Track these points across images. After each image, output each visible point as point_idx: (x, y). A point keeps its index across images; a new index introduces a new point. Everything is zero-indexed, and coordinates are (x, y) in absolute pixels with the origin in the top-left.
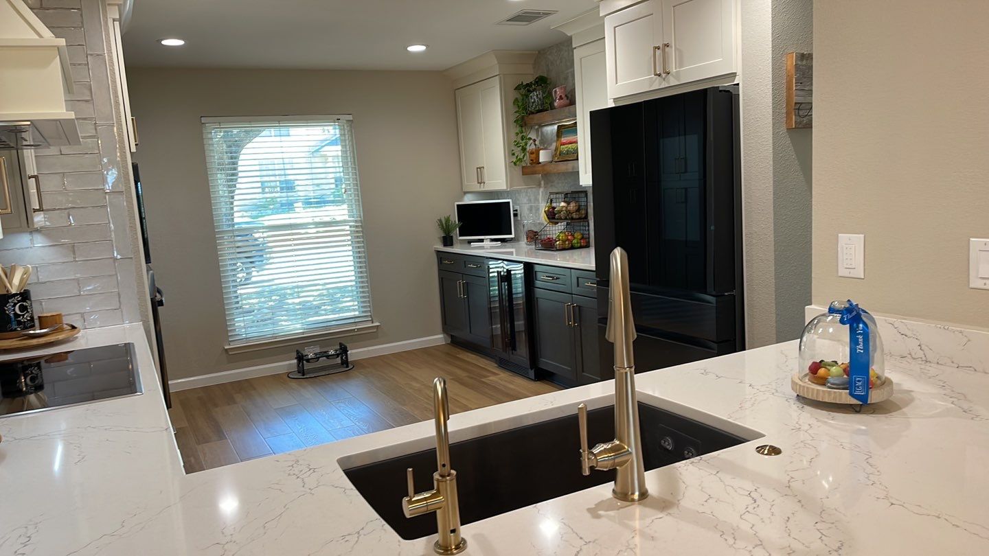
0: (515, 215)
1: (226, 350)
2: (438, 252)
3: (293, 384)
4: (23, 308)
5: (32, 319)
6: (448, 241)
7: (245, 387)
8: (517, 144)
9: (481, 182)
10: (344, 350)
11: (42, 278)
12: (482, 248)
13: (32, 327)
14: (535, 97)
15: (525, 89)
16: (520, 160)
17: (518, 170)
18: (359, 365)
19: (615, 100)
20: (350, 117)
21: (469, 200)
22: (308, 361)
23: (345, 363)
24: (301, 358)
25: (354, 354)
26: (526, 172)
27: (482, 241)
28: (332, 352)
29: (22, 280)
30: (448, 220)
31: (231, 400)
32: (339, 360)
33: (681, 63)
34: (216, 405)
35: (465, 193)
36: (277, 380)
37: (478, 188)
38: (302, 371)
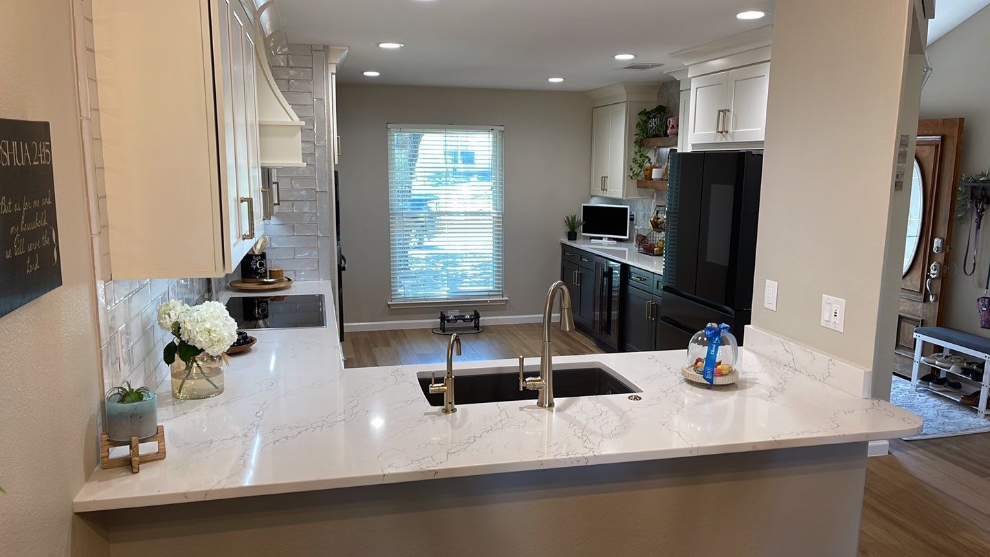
0: (632, 219)
1: (389, 305)
2: (563, 245)
3: (435, 338)
4: (261, 265)
5: (266, 270)
6: (572, 236)
7: (398, 336)
8: (635, 161)
9: (604, 189)
10: (477, 316)
11: (274, 245)
12: (601, 244)
13: (265, 277)
14: (653, 123)
15: (646, 115)
16: (637, 175)
17: (634, 183)
18: (487, 329)
19: (693, 145)
20: (502, 128)
21: (595, 203)
22: (448, 321)
23: (477, 326)
24: (443, 318)
25: (485, 320)
26: (640, 185)
27: (601, 238)
28: (468, 317)
29: (262, 246)
30: (574, 218)
31: (387, 344)
32: (472, 324)
33: (736, 127)
34: (376, 346)
35: (592, 196)
36: (424, 332)
37: (601, 193)
38: (443, 329)
